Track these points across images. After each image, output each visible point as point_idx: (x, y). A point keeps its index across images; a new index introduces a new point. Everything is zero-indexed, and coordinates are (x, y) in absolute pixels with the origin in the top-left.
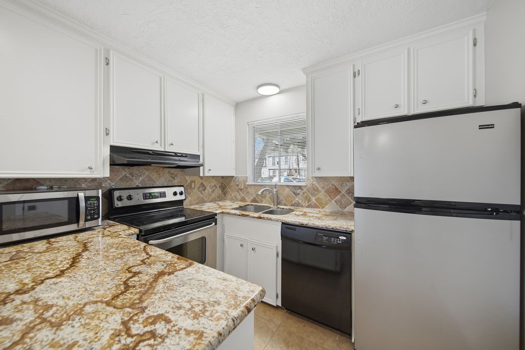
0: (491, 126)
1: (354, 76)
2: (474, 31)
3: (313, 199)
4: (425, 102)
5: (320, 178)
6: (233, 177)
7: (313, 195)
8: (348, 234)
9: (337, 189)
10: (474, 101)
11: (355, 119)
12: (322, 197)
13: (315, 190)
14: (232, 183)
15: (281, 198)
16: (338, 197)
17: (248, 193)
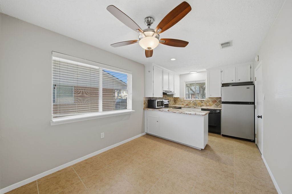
0: (249, 88)
1: (221, 72)
2: (251, 65)
3: (208, 104)
4: (239, 80)
5: (210, 98)
6: (179, 97)
7: (208, 102)
8: (220, 110)
9: (215, 101)
10: (251, 80)
11: (221, 83)
12: (211, 103)
13: (208, 101)
14: (178, 99)
15: (197, 104)
16: (216, 103)
17: (185, 102)
